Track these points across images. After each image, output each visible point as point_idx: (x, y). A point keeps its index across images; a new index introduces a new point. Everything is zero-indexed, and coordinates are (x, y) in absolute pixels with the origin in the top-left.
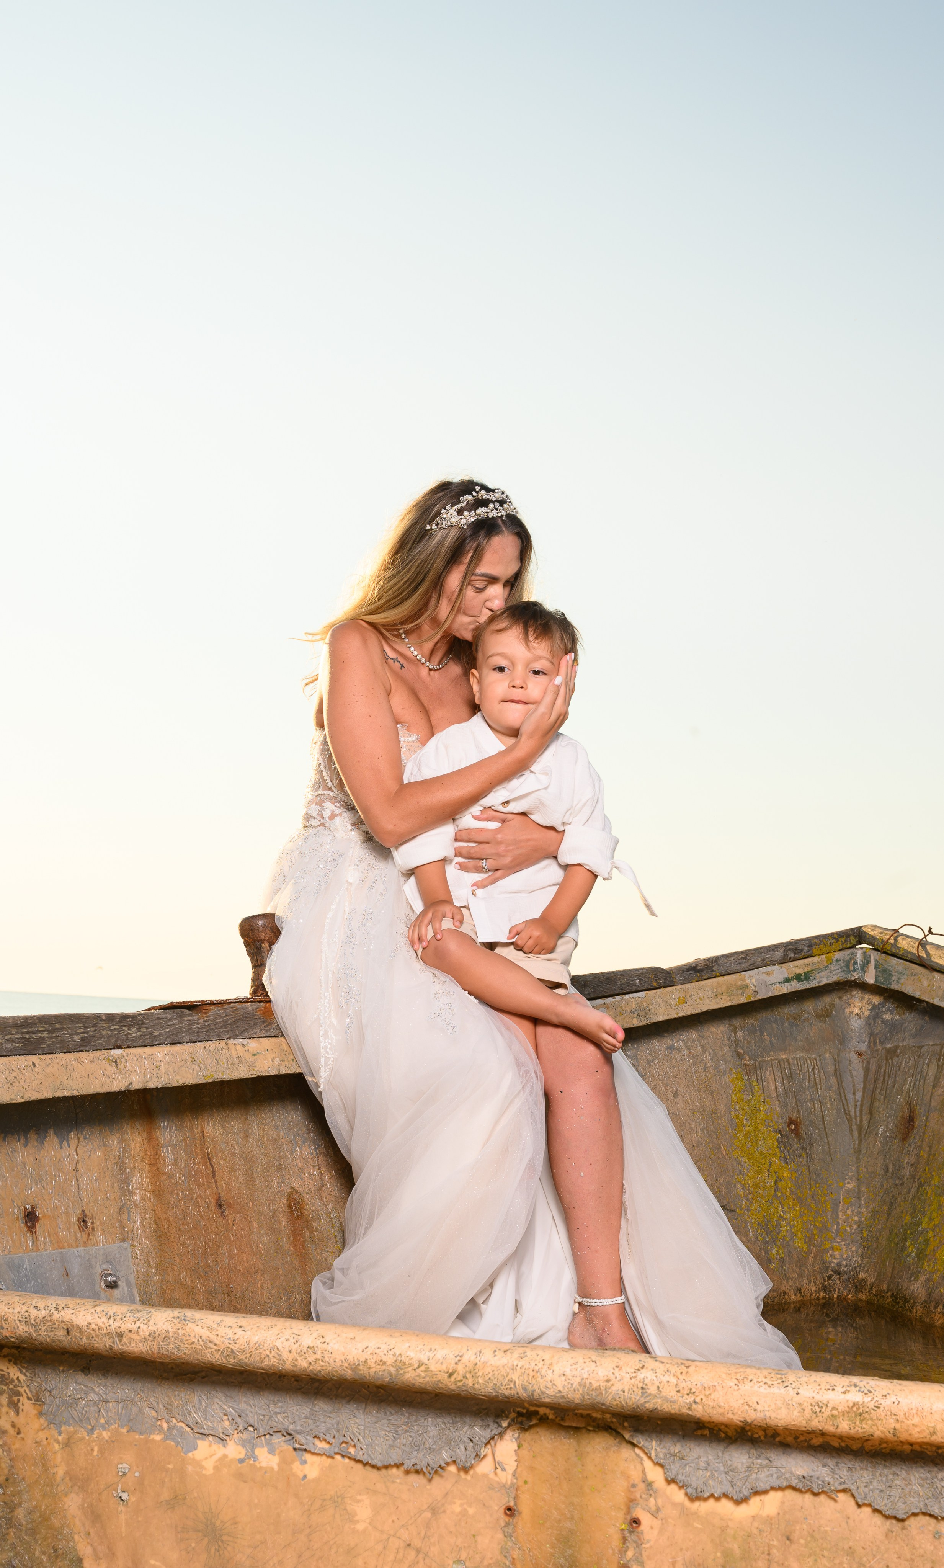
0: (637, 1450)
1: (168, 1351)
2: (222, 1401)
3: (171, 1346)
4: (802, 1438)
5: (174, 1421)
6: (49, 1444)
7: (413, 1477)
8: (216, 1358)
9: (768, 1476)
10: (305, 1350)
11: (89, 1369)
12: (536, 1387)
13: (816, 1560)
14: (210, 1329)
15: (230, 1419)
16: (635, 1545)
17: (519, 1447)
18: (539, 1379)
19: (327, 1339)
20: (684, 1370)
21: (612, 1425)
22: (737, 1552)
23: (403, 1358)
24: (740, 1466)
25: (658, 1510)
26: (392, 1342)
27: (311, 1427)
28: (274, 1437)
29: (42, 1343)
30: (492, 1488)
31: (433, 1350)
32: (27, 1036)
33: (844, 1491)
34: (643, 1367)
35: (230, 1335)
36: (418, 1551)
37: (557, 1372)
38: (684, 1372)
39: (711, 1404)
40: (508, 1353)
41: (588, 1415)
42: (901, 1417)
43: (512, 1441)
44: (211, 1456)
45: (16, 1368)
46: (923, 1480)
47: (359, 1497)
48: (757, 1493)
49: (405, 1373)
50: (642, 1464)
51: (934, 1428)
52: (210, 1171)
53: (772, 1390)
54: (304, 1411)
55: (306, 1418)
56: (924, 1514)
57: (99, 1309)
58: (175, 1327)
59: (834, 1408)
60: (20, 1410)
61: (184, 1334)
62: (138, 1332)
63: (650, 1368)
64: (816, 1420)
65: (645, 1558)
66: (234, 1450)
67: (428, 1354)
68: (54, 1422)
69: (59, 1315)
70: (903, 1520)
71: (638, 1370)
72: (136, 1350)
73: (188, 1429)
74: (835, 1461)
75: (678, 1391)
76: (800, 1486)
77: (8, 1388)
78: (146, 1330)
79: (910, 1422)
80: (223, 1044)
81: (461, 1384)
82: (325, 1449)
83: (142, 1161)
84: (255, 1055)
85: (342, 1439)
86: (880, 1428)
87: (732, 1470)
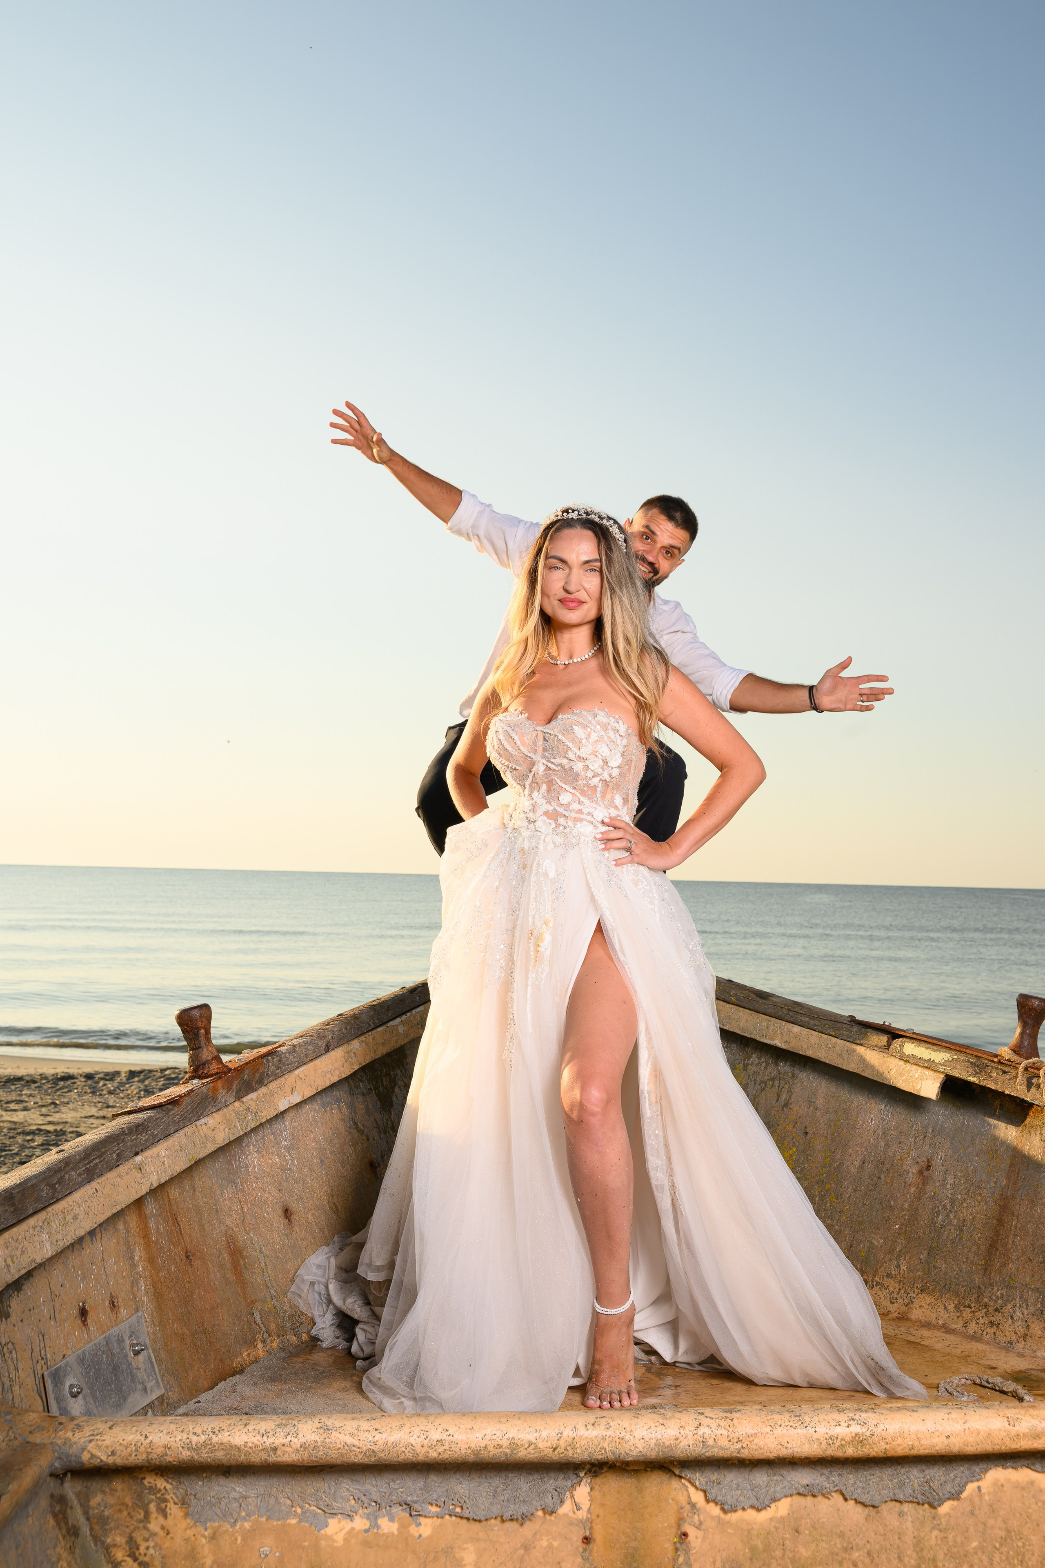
0: (683, 1481)
1: (317, 1457)
2: (348, 1485)
3: (321, 1453)
5: (307, 1506)
6: (196, 1539)
7: (508, 1524)
8: (359, 1458)
9: (782, 1488)
10: (434, 1443)
11: (229, 1472)
12: (622, 1451)
13: (817, 1544)
14: (351, 1435)
15: (356, 1498)
16: (684, 1552)
17: (591, 1489)
18: (624, 1444)
19: (451, 1432)
20: (731, 1423)
21: (665, 1465)
22: (760, 1546)
23: (516, 1441)
24: (761, 1484)
25: (701, 1523)
26: (504, 1427)
27: (425, 1497)
28: (393, 1508)
29: (202, 1462)
30: (571, 1524)
31: (538, 1431)
33: (836, 1491)
34: (700, 1424)
35: (371, 1439)
37: (637, 1436)
38: (731, 1425)
39: (755, 1447)
40: (596, 1425)
42: (889, 1440)
43: (585, 1485)
44: (341, 1531)
45: (162, 1480)
46: (892, 1476)
47: (465, 1546)
48: (774, 1501)
49: (518, 1452)
50: (688, 1491)
51: (912, 1445)
52: (178, 1230)
54: (419, 1485)
55: (421, 1489)
56: (892, 1500)
57: (251, 1427)
58: (321, 1437)
59: (842, 1440)
60: (168, 1514)
61: (331, 1443)
62: (290, 1446)
63: (705, 1425)
64: (830, 1450)
65: (693, 1561)
66: (360, 1523)
67: (535, 1435)
68: (199, 1520)
69: (217, 1439)
70: (878, 1507)
71: (697, 1427)
72: (288, 1459)
73: (320, 1511)
74: (829, 1471)
75: (730, 1441)
76: (806, 1492)
77: (156, 1497)
78: (297, 1442)
79: (895, 1443)
80: (194, 1127)
81: (563, 1455)
82: (437, 1512)
83: (138, 1236)
84: (213, 1130)
85: (451, 1502)
86: (876, 1450)
87: (757, 1487)
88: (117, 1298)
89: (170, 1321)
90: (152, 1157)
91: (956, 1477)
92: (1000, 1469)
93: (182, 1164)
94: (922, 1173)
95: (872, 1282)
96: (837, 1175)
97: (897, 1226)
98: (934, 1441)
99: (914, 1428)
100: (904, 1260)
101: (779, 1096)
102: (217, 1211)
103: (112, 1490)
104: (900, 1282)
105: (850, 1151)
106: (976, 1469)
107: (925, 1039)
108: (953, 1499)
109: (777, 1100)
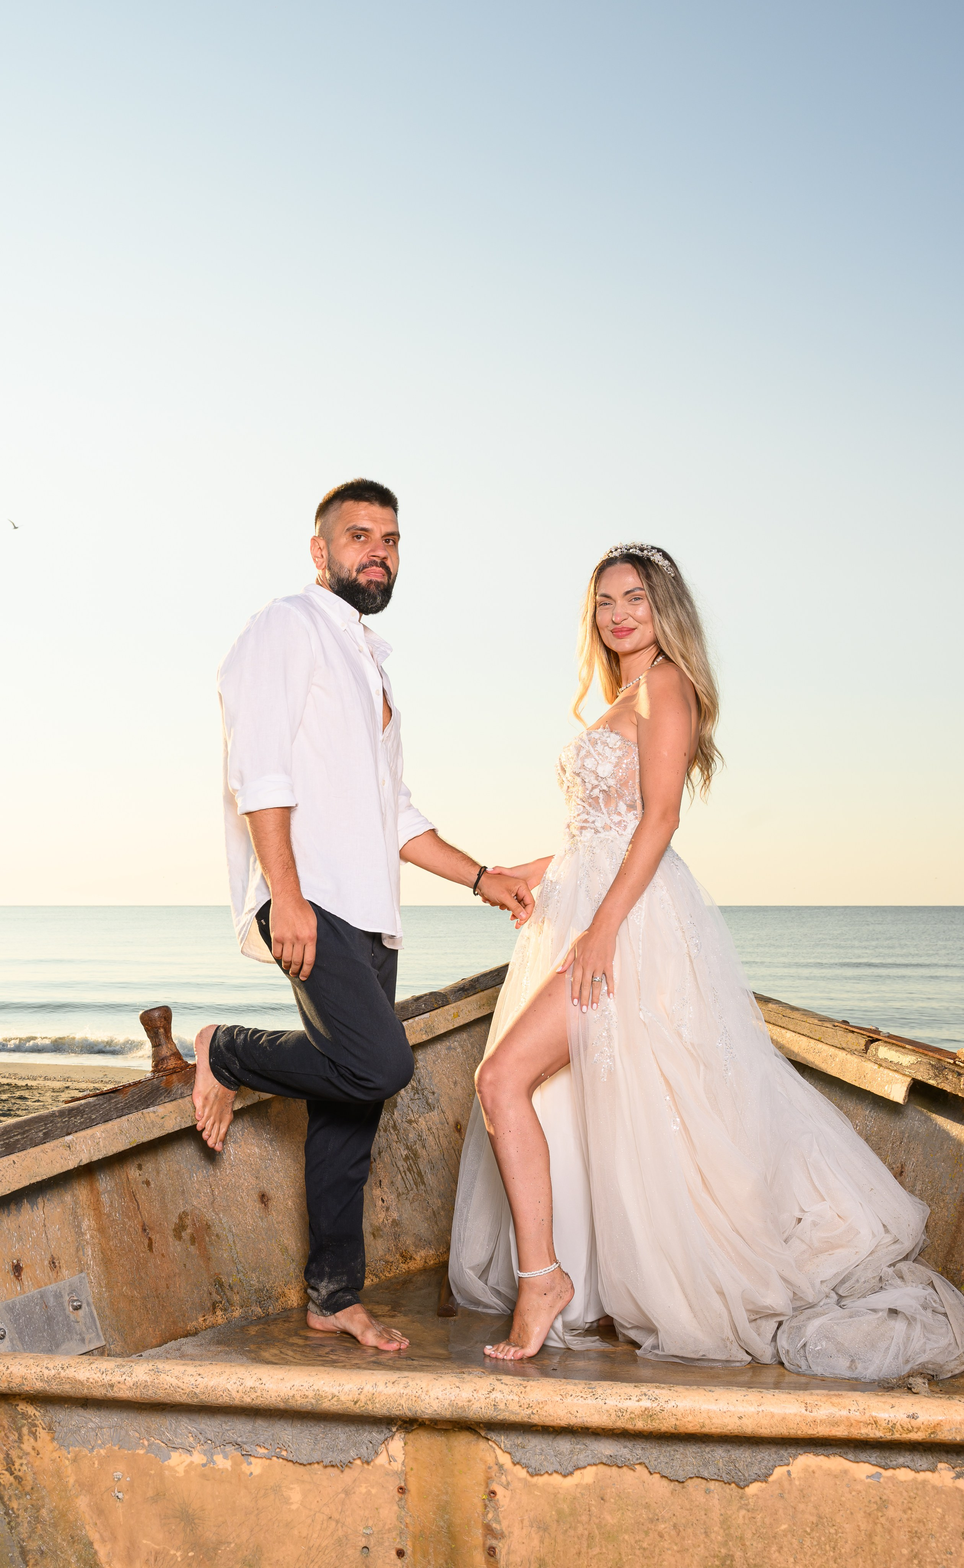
0: (490, 1443)
1: (147, 1395)
2: (187, 1424)
3: (150, 1392)
4: (607, 1430)
5: (153, 1439)
6: (61, 1461)
7: (330, 1470)
8: (183, 1398)
9: (586, 1457)
10: (248, 1390)
11: (86, 1406)
12: (418, 1408)
13: (622, 1513)
14: (177, 1377)
15: (194, 1436)
16: (493, 1509)
17: (405, 1444)
18: (420, 1405)
19: (264, 1381)
20: (523, 1390)
21: (471, 1427)
22: (566, 1510)
23: (321, 1392)
24: (565, 1450)
25: (508, 1484)
27: (254, 1439)
28: (227, 1447)
29: (54, 1393)
30: (387, 1474)
31: (341, 1385)
33: (641, 1464)
34: (494, 1389)
35: (193, 1382)
36: (337, 1522)
37: (433, 1396)
38: (525, 1392)
39: (545, 1413)
40: (394, 1384)
41: (455, 1422)
42: (679, 1416)
43: (399, 1440)
44: (182, 1463)
45: (32, 1407)
46: (695, 1453)
47: (292, 1486)
48: (578, 1469)
49: (322, 1402)
50: (495, 1453)
51: (701, 1422)
52: (135, 1205)
53: (587, 1401)
54: (248, 1428)
55: (250, 1432)
56: (697, 1477)
57: (94, 1366)
58: (152, 1378)
59: (632, 1413)
60: (38, 1437)
61: (159, 1383)
62: (125, 1383)
63: (499, 1390)
64: (620, 1422)
65: (501, 1518)
66: (198, 1458)
67: (339, 1388)
68: (63, 1444)
69: (64, 1373)
70: (682, 1482)
71: (491, 1391)
72: (124, 1395)
73: (163, 1445)
74: (632, 1443)
75: (521, 1406)
76: (609, 1462)
77: (27, 1422)
78: (131, 1382)
79: (686, 1420)
80: (140, 1114)
81: (364, 1408)
82: (264, 1453)
83: (88, 1208)
84: (162, 1118)
85: (276, 1446)
86: (666, 1425)
87: (560, 1454)
88: (59, 1259)
89: (119, 1284)
90: (85, 1138)
91: (763, 1459)
92: (809, 1455)
93: (120, 1145)
98: (725, 1421)
99: (705, 1407)
102: (183, 1192)
106: (784, 1453)
108: (761, 1481)
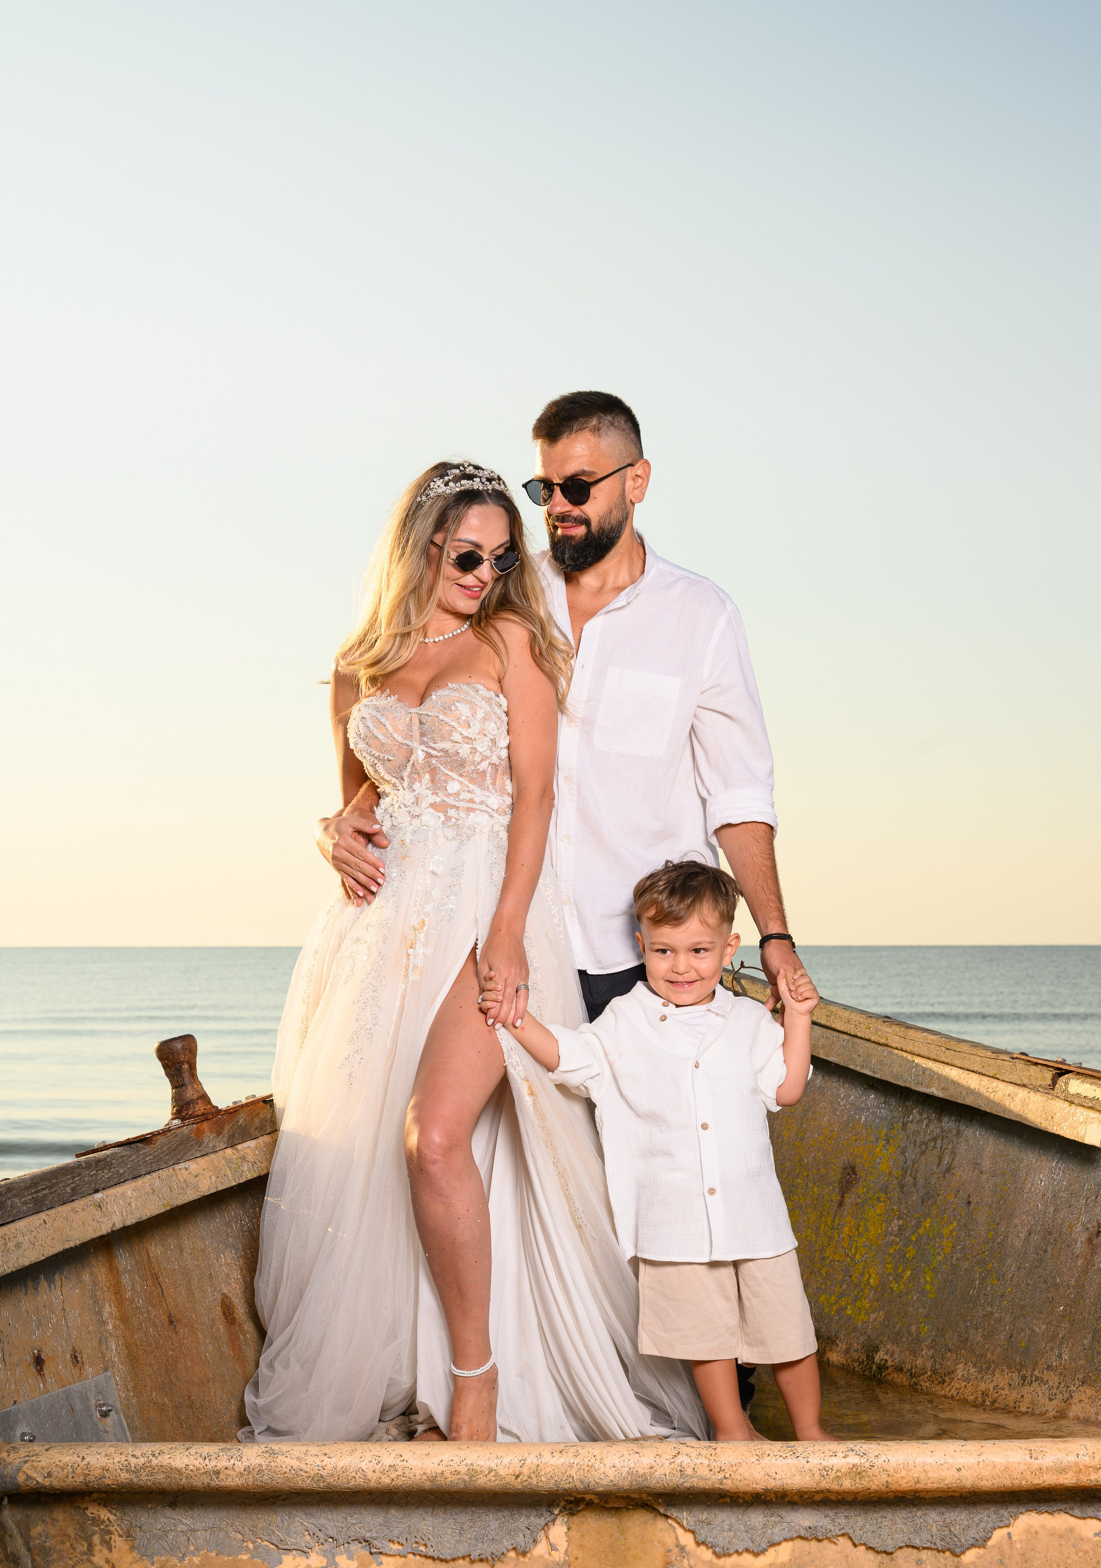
0: (670, 1521)
1: (262, 1482)
2: (303, 1519)
3: (265, 1477)
4: (806, 1496)
5: (259, 1541)
7: (478, 1566)
8: (306, 1484)
9: (781, 1530)
10: (387, 1468)
11: (175, 1504)
12: (591, 1479)
14: (298, 1459)
15: (311, 1534)
17: (568, 1529)
18: (593, 1472)
19: (405, 1457)
20: (713, 1452)
21: (648, 1503)
23: (475, 1467)
24: (757, 1524)
26: (463, 1454)
27: (385, 1533)
28: (351, 1545)
29: (142, 1487)
30: (547, 1566)
31: (499, 1457)
32: (35, 1196)
33: (843, 1535)
34: (679, 1453)
35: (319, 1463)
37: (608, 1464)
38: (713, 1454)
39: (739, 1478)
40: (564, 1452)
41: (628, 1496)
42: (891, 1472)
43: (562, 1525)
45: (106, 1510)
46: (906, 1519)
48: (773, 1545)
49: (477, 1479)
50: (675, 1532)
51: (918, 1478)
52: (159, 1290)
53: (786, 1461)
54: (378, 1520)
55: (381, 1525)
56: (907, 1546)
57: (192, 1451)
58: (267, 1461)
59: (838, 1471)
60: (113, 1547)
61: (277, 1467)
62: (233, 1469)
64: (824, 1482)
66: (316, 1560)
67: (495, 1461)
68: (145, 1554)
69: (157, 1461)
70: (891, 1553)
71: (675, 1456)
72: (232, 1484)
73: (273, 1547)
74: (834, 1511)
75: (711, 1470)
76: (808, 1535)
77: (99, 1528)
78: (240, 1466)
79: (899, 1475)
80: (171, 1170)
81: (526, 1483)
82: (398, 1550)
83: (108, 1291)
84: (196, 1176)
85: (414, 1540)
86: (876, 1482)
87: (752, 1529)
88: (81, 1353)
89: (148, 1388)
90: (116, 1196)
91: (981, 1521)
92: (1033, 1514)
93: (154, 1208)
94: (1092, 1241)
95: (1031, 1377)
96: (1000, 1252)
97: (1061, 1308)
98: (943, 1474)
99: (919, 1460)
100: (1067, 1348)
101: (940, 1159)
102: (211, 1277)
103: (53, 1520)
104: (1061, 1374)
105: (1016, 1221)
106: (1004, 1512)
107: (1089, 1073)
108: (979, 1547)
109: (939, 1165)
